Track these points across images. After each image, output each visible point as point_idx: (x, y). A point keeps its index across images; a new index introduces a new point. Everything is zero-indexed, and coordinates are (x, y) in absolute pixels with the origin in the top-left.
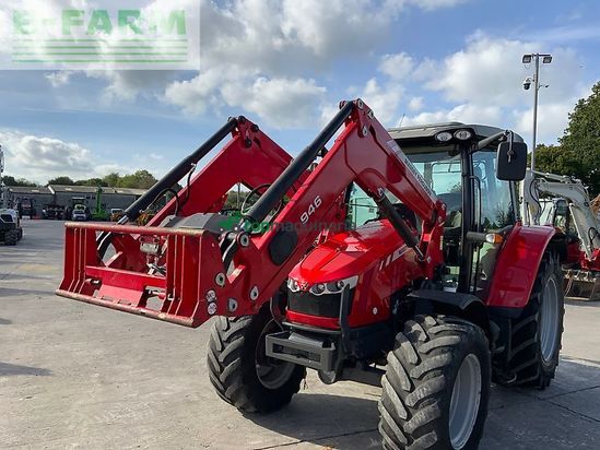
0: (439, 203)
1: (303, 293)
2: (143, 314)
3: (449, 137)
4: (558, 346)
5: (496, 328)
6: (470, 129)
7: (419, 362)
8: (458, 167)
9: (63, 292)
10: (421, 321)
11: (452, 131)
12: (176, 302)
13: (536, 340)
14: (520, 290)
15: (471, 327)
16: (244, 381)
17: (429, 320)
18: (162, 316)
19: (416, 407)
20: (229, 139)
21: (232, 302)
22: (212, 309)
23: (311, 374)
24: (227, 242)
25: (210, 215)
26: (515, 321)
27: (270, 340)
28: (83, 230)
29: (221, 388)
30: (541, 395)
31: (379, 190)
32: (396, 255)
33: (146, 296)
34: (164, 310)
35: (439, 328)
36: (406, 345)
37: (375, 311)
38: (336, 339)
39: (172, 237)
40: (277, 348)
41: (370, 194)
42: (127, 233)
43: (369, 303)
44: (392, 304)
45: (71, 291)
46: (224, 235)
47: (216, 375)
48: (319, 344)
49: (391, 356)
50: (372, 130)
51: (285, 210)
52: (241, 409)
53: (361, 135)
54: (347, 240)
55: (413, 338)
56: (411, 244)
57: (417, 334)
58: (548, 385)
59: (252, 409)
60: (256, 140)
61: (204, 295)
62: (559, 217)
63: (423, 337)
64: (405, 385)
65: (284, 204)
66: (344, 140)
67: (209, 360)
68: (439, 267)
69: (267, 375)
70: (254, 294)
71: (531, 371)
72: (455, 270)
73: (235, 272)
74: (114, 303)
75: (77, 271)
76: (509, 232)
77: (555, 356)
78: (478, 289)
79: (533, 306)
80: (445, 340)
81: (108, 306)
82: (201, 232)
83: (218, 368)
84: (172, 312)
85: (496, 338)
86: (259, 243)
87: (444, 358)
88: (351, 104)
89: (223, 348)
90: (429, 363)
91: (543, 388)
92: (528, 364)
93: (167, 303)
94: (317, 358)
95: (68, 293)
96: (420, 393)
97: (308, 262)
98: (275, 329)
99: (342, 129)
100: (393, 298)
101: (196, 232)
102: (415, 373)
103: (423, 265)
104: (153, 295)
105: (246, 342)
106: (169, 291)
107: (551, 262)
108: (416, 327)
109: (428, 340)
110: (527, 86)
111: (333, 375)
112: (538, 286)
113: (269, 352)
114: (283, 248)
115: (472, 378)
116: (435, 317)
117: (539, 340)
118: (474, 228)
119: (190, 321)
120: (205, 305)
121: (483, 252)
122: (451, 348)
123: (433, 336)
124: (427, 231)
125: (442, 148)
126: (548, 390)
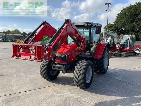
0: (85, 38)
1: (59, 56)
2: (31, 60)
3: (87, 25)
4: (108, 65)
5: (95, 62)
6: (91, 23)
7: (80, 68)
8: (88, 30)
9: (13, 57)
10: (81, 61)
11: (87, 24)
12: (37, 58)
13: (103, 64)
14: (100, 55)
15: (90, 61)
16: (48, 74)
17: (82, 61)
18: (35, 60)
19: (80, 76)
20: (43, 26)
21: (47, 58)
22: (44, 59)
23: (61, 72)
24: (46, 47)
25: (41, 42)
26: (99, 61)
27: (53, 66)
28: (17, 45)
29: (43, 76)
30: (104, 75)
31: (73, 36)
32: (77, 49)
33: (31, 57)
34: (35, 59)
35: (84, 62)
36: (78, 65)
37: (73, 59)
38: (65, 65)
39: (35, 46)
40: (54, 67)
41: (71, 37)
42: (24, 46)
43: (72, 58)
44: (76, 58)
45: (15, 57)
46: (45, 46)
47: (42, 73)
48: (62, 66)
49: (75, 67)
50: (71, 25)
51: (56, 41)
52: (47, 80)
53: (69, 26)
54: (67, 46)
55: (79, 64)
56: (79, 46)
57: (80, 63)
58: (106, 73)
59: (49, 79)
60: (48, 26)
61: (42, 56)
62: (112, 40)
63: (81, 63)
64: (78, 72)
65: (55, 40)
66: (66, 27)
67: (40, 70)
68: (85, 51)
69: (52, 73)
70: (51, 56)
71: (102, 70)
72: (88, 51)
73: (47, 52)
74: (25, 59)
75: (16, 53)
76: (98, 43)
77: (107, 67)
78: (92, 55)
79: (103, 58)
80: (85, 64)
81: (23, 59)
82: (41, 45)
83: (42, 72)
84: (37, 60)
85: (95, 64)
86: (51, 47)
87: (84, 67)
88: (67, 20)
89: (43, 68)
90: (82, 68)
91: (105, 73)
92: (102, 69)
93: (35, 58)
94: (62, 68)
95: (14, 57)
96: (80, 73)
97: (60, 50)
98: (53, 64)
99: (66, 25)
100: (76, 57)
101: (40, 45)
102: (80, 70)
103: (82, 50)
104: (32, 57)
105: (48, 66)
106: (36, 56)
107: (107, 49)
108: (80, 62)
109: (82, 64)
110: (106, 11)
111: (65, 72)
112: (104, 54)
113: (53, 68)
114: (55, 48)
115: (90, 71)
116: (83, 60)
117: (104, 64)
118: (91, 43)
119: (40, 61)
120: (42, 58)
121: (93, 48)
122: (86, 65)
123: (83, 63)
124: (82, 44)
125: (86, 27)
126: (106, 74)
